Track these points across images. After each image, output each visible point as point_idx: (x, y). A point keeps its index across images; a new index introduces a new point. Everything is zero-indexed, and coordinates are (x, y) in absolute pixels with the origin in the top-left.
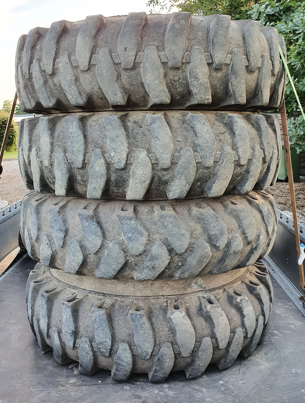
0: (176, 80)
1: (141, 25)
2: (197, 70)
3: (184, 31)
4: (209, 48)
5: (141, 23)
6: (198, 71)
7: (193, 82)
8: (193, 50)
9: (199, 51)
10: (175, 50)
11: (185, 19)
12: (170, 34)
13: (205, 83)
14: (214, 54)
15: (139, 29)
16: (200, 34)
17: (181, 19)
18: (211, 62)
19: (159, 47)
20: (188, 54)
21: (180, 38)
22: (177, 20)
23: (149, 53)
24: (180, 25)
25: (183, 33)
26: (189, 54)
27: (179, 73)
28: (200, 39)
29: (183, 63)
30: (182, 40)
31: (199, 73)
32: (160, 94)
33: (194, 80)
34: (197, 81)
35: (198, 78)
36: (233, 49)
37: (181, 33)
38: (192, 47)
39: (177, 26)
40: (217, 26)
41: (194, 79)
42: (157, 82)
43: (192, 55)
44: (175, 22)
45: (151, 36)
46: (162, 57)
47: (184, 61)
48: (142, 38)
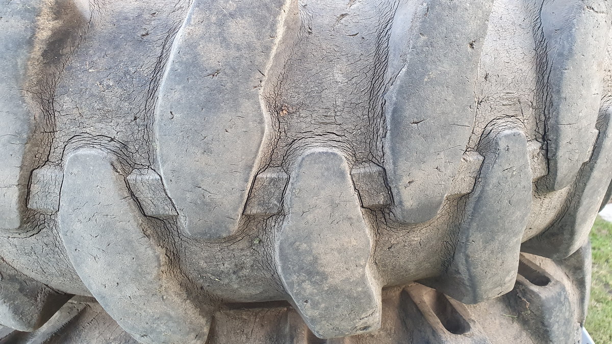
0: (226, 271)
1: (30, 42)
2: (315, 245)
3: (247, 79)
4: (379, 145)
5: (29, 34)
6: (319, 248)
7: (299, 285)
8: (296, 165)
9: (328, 169)
10: (202, 173)
11: (254, 15)
12: (177, 95)
13: (350, 283)
14: (399, 172)
15: (20, 62)
16: (339, 77)
17: (232, 15)
18: (381, 200)
19: (131, 147)
20: (272, 179)
21: (227, 116)
22: (214, 19)
23: (79, 182)
24: (228, 46)
25: (241, 88)
26: (279, 179)
27: (233, 250)
28: (335, 106)
29: (248, 218)
30: (239, 122)
31: (322, 256)
32: (155, 326)
33: (304, 281)
34: (314, 283)
35: (318, 273)
36: (489, 128)
37: (235, 89)
38: (294, 146)
39: (213, 55)
40: (423, 38)
41: (302, 278)
42: (131, 290)
43: (290, 186)
44: (199, 30)
45: (92, 95)
46: (146, 196)
47: (254, 211)
48: (52, 100)
